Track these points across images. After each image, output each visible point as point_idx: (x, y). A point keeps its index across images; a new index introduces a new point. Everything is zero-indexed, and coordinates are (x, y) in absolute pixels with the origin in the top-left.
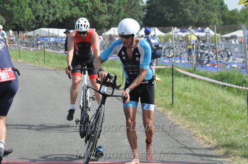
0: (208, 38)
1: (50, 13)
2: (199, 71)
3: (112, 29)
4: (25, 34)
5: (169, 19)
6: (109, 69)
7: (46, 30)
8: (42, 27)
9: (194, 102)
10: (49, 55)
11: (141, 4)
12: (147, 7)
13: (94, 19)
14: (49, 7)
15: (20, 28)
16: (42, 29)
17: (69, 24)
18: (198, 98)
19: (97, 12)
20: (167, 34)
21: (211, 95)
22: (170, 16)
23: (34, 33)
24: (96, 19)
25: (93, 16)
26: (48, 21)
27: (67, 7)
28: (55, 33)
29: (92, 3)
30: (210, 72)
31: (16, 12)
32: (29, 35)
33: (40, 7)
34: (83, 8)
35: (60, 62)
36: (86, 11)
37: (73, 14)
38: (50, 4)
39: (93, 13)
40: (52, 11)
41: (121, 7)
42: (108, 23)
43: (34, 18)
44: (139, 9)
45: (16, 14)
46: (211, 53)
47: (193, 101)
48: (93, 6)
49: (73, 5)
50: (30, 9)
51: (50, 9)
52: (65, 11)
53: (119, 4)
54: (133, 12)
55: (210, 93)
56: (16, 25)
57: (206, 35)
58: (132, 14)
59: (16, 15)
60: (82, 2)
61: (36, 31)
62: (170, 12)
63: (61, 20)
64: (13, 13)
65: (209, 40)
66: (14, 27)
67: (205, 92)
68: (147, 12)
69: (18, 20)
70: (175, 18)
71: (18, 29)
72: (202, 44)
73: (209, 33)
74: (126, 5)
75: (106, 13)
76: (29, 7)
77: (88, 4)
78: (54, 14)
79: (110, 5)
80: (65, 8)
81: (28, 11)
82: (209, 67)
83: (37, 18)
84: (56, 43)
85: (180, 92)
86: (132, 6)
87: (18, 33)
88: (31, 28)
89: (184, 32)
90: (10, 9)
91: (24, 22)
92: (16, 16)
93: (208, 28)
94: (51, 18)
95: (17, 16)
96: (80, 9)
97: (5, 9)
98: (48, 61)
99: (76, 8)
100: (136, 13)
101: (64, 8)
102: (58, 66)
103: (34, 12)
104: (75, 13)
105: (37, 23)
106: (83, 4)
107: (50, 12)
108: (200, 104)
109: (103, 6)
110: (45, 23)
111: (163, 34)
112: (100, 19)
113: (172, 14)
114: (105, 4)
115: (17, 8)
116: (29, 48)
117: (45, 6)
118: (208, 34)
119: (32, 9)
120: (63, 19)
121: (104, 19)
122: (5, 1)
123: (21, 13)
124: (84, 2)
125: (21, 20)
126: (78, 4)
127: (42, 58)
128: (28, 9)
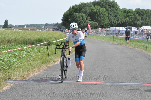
1: (116, 21)
3: (143, 27)
4: (106, 29)
6: (141, 44)
7: (115, 27)
8: (113, 26)
10: (115, 38)
14: (116, 18)
16: (113, 27)
17: (124, 25)
19: (136, 20)
23: (110, 29)
26: (115, 24)
27: (124, 18)
31: (102, 20)
32: (108, 30)
33: (112, 18)
35: (120, 41)
36: (132, 19)
37: (126, 21)
39: (134, 20)
41: (147, 17)
42: (141, 24)
43: (109, 22)
48: (135, 17)
50: (108, 19)
53: (146, 16)
63: (121, 23)
66: (101, 26)
69: (103, 23)
71: (103, 27)
74: (149, 16)
75: (140, 20)
77: (132, 16)
78: (118, 21)
79: (142, 16)
81: (107, 20)
83: (111, 22)
87: (103, 29)
88: (108, 27)
90: (100, 19)
92: (102, 22)
94: (117, 22)
96: (129, 18)
97: (98, 19)
98: (115, 41)
99: (127, 18)
102: (119, 43)
103: (110, 20)
105: (111, 25)
109: (139, 17)
112: (137, 22)
114: (140, 16)
115: (103, 18)
117: (114, 17)
120: (122, 23)
121: (139, 22)
122: (98, 16)
123: (104, 21)
124: (131, 15)
125: (104, 23)
126: (128, 16)
127: (112, 39)
128: (107, 19)
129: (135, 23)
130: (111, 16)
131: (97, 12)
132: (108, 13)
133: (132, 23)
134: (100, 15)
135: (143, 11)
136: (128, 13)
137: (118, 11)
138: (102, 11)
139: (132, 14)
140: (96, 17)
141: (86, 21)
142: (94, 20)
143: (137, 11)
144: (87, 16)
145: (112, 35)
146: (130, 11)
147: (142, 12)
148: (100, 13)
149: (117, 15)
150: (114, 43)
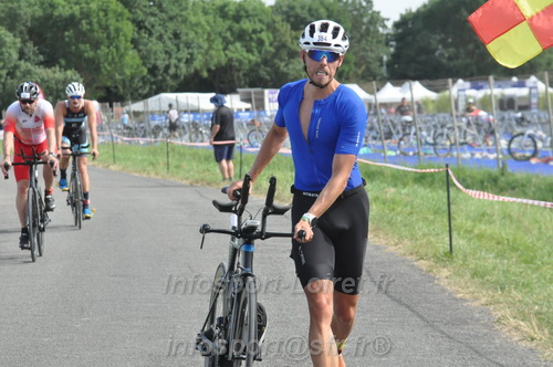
0: (534, 100)
2: (512, 175)
4: (127, 108)
5: (444, 61)
7: (173, 96)
8: (160, 89)
9: (500, 247)
10: (179, 153)
11: (381, 30)
12: (394, 35)
13: (279, 68)
14: (177, 46)
15: (116, 94)
16: (163, 95)
17: (223, 82)
18: (511, 238)
19: (284, 54)
20: (441, 95)
21: (540, 228)
22: (446, 55)
23: (146, 105)
24: (282, 68)
25: (276, 61)
26: (175, 76)
27: (218, 44)
28: (190, 102)
29: (273, 33)
30: (538, 177)
31: (106, 60)
32: (136, 110)
34: (253, 44)
35: (202, 167)
36: (260, 52)
37: (230, 60)
38: (179, 38)
39: (275, 55)
40: (184, 54)
43: (145, 71)
44: (379, 42)
45: (106, 65)
46: (540, 133)
47: (498, 243)
48: (275, 40)
49: (231, 39)
50: (135, 53)
51: (179, 50)
52: (213, 53)
54: (364, 49)
55: (537, 226)
56: (108, 89)
57: (530, 93)
58: (361, 53)
59: (105, 68)
60: (250, 31)
61: (150, 100)
62: (446, 46)
63: (205, 74)
64: (99, 63)
65: (538, 104)
66: (102, 93)
67: (527, 223)
68: (397, 48)
69: (111, 77)
70: (457, 58)
71: (110, 97)
72: (519, 115)
73: (536, 88)
76: (135, 48)
77: (264, 35)
78: (189, 62)
80: (214, 46)
81: (132, 58)
82: (537, 165)
83: (153, 70)
84: (195, 125)
85: (469, 223)
86: (362, 36)
87: (111, 106)
88: (140, 95)
89: (478, 88)
90: (91, 54)
91: (124, 81)
93: (533, 78)
94: (183, 70)
95: (109, 68)
96: (245, 46)
97: (80, 55)
98: (177, 167)
99: (238, 45)
100: (372, 51)
101: (210, 48)
102: (197, 176)
103: (144, 58)
104: (235, 56)
105: (152, 83)
106: (254, 36)
107: (179, 56)
108: (514, 249)
110: (171, 82)
111: (432, 95)
112: (291, 67)
113: (452, 50)
115: (107, 51)
116: (135, 139)
117: (169, 43)
118: (534, 91)
119: (139, 51)
120: (209, 71)
122: (82, 36)
123: (118, 63)
124: (254, 31)
125: (118, 77)
126: (241, 36)
127: (162, 159)
128: (131, 52)
129: (276, 71)
130: (151, 34)
131: (72, 17)
132: (134, 21)
133: (263, 73)
134: (92, 30)
135: (314, 7)
136: (237, 19)
137: (186, 9)
138: (101, 14)
139: (258, 26)
140: (69, 44)
141: (16, 67)
142: (63, 62)
143: (285, 9)
144: (24, 42)
145: (159, 139)
146: (250, 8)
147: (310, 10)
148: (90, 24)
149: (183, 29)
150: (172, 179)
